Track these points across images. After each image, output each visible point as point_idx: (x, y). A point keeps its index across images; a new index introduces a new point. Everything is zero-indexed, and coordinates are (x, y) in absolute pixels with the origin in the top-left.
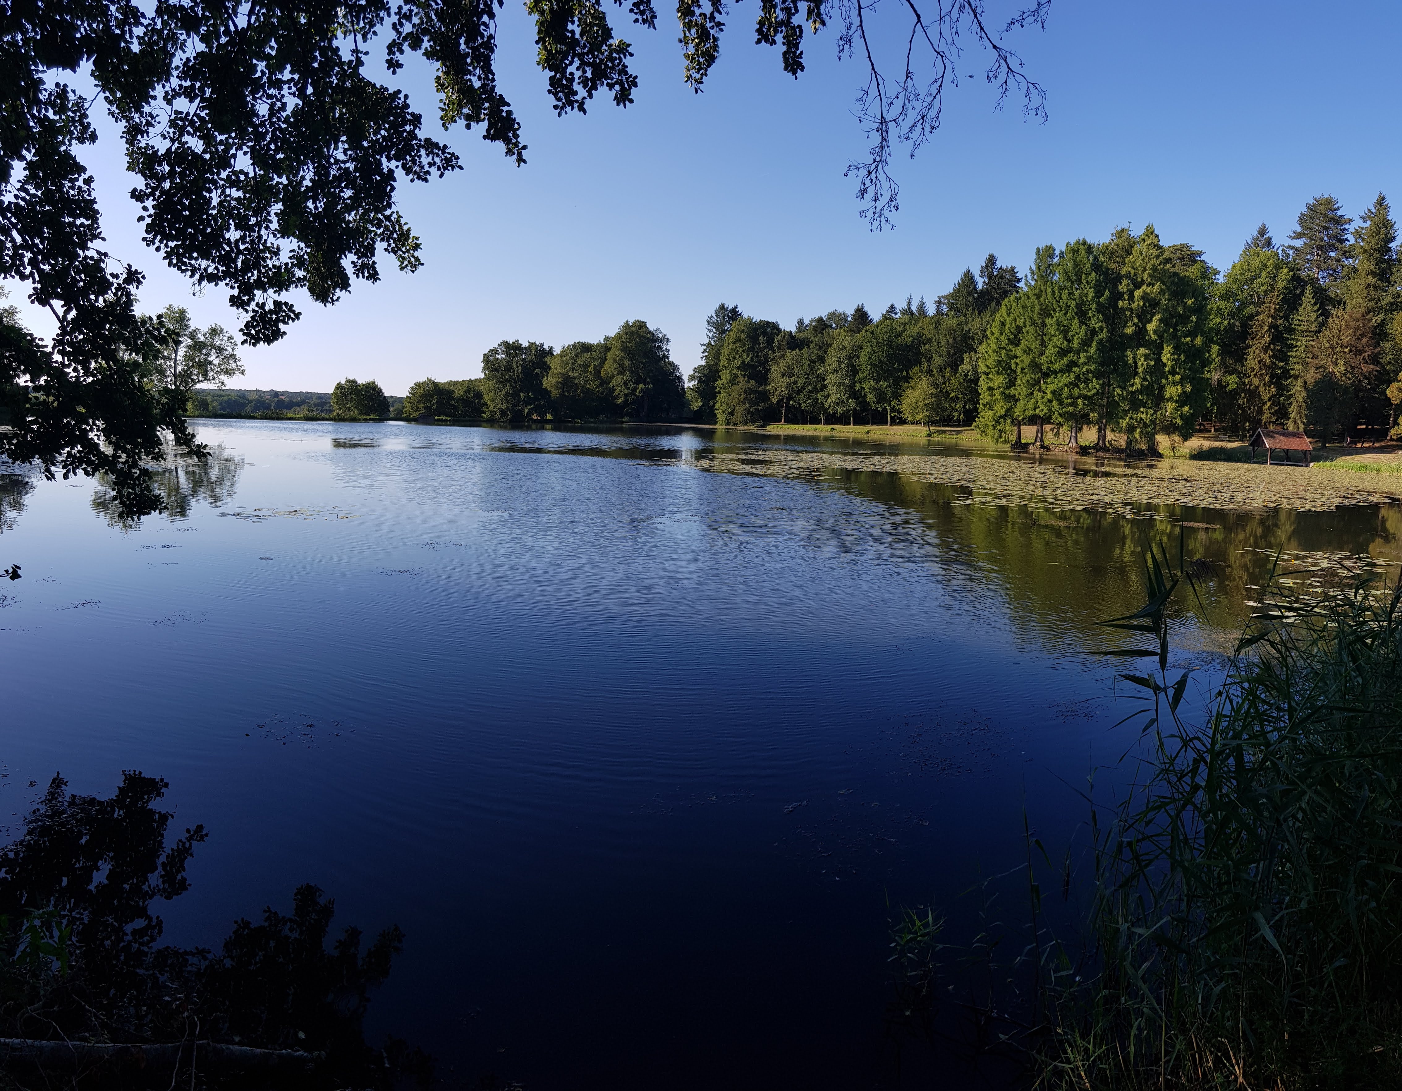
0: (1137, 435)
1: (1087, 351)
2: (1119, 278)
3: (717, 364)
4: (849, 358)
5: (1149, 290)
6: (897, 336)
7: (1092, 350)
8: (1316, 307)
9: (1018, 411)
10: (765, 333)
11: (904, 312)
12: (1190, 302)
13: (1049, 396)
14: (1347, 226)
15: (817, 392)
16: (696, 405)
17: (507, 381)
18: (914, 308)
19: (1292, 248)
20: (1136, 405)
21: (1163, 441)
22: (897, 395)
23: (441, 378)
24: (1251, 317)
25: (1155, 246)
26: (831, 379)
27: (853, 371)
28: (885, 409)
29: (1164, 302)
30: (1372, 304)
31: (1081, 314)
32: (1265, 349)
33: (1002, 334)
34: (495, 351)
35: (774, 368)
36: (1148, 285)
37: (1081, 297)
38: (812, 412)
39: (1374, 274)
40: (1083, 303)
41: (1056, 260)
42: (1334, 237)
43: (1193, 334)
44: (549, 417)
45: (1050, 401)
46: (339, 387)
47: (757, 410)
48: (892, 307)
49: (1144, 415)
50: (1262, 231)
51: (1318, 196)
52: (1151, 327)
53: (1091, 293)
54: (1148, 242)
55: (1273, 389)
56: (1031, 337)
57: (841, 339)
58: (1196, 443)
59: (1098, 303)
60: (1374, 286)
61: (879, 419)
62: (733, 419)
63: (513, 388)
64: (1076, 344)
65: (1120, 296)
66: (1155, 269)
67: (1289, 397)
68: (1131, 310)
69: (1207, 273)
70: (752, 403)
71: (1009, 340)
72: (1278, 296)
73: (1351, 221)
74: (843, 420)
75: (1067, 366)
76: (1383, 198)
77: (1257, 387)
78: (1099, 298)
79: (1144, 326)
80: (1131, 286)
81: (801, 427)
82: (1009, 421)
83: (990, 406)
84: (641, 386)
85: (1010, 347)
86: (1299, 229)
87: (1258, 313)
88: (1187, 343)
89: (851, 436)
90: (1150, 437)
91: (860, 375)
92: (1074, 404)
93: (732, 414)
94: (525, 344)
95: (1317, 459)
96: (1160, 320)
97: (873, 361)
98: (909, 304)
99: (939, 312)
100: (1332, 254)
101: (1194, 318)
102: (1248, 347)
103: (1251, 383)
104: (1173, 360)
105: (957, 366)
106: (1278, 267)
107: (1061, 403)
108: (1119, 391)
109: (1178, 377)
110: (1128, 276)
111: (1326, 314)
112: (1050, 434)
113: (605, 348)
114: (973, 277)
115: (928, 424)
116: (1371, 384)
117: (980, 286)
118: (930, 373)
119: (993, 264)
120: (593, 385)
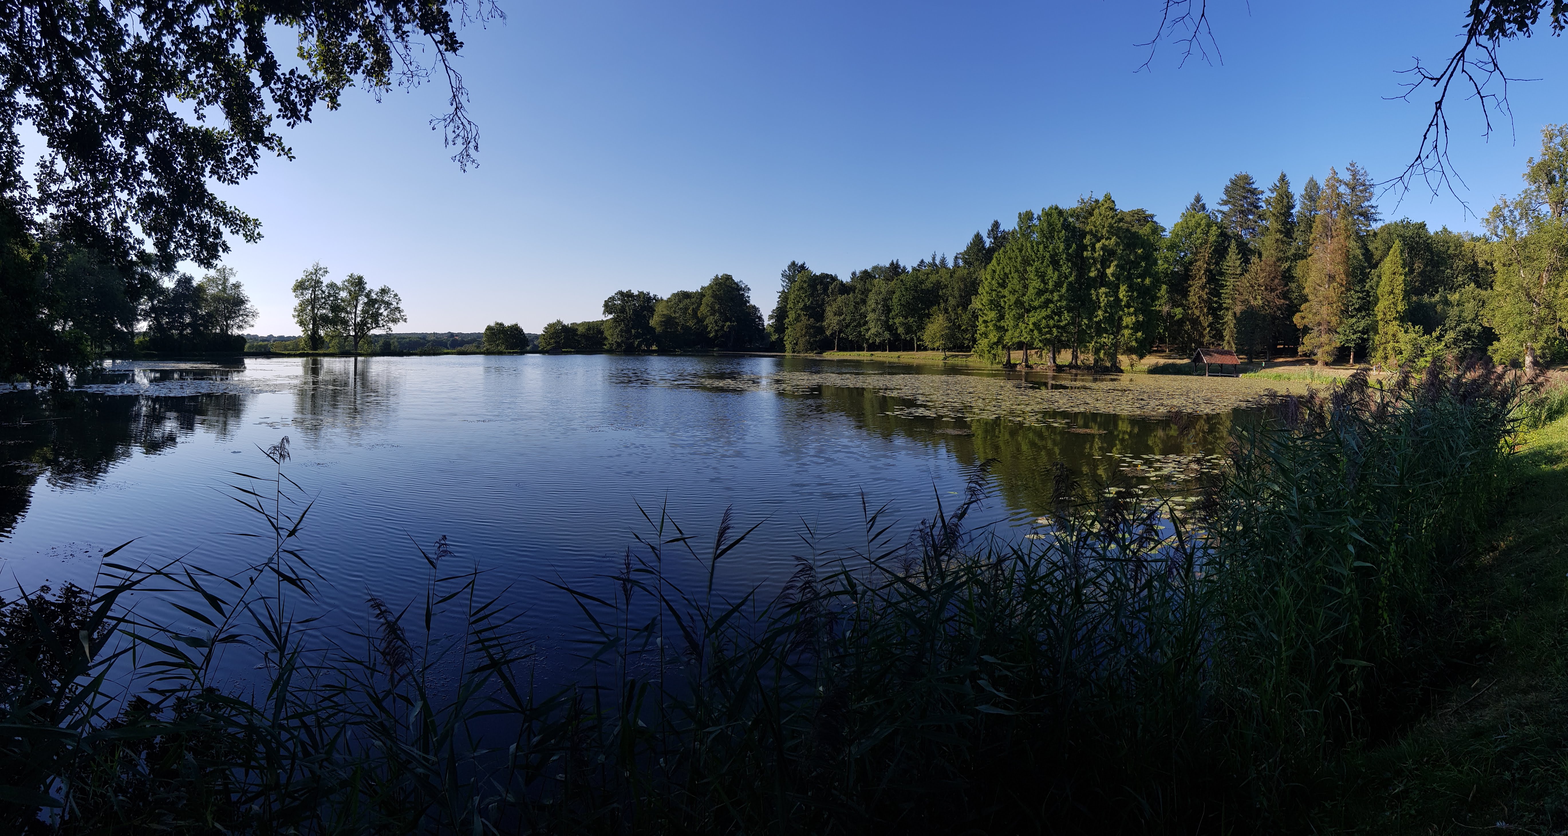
0: (1102, 355)
1: (1059, 291)
2: (1083, 234)
3: (786, 306)
4: (885, 300)
5: (1107, 243)
6: (921, 283)
7: (1064, 290)
8: (1239, 256)
9: (1007, 339)
10: (821, 283)
11: (930, 265)
12: (1139, 251)
13: (1031, 326)
14: (1260, 196)
15: (861, 326)
16: (774, 337)
17: (621, 320)
18: (937, 262)
19: (1221, 212)
20: (1100, 332)
21: (1124, 360)
22: (921, 328)
23: (567, 321)
24: (1191, 263)
25: (1111, 209)
26: (871, 316)
27: (887, 310)
28: (912, 339)
29: (1119, 251)
30: (1281, 254)
31: (1055, 263)
32: (1203, 288)
33: (993, 279)
34: (613, 298)
35: (828, 308)
36: (1106, 239)
37: (1053, 249)
38: (857, 342)
39: (1281, 232)
40: (1056, 254)
41: (1036, 222)
42: (1252, 204)
43: (1143, 276)
44: (654, 348)
45: (1032, 331)
46: (489, 328)
47: (815, 341)
48: (922, 261)
49: (1106, 339)
50: (1198, 199)
51: (1238, 173)
52: (1109, 271)
53: (1062, 247)
54: (1106, 206)
55: (1211, 318)
56: (1015, 281)
57: (880, 285)
58: (1151, 360)
59: (1068, 254)
60: (1282, 242)
61: (908, 346)
62: (797, 348)
63: (626, 326)
64: (1051, 285)
65: (1085, 248)
66: (1111, 226)
67: (1223, 324)
68: (1093, 258)
69: (1157, 230)
70: (811, 336)
71: (998, 283)
72: (1210, 247)
73: (1263, 192)
74: (881, 347)
75: (1044, 303)
76: (1285, 176)
77: (1199, 317)
78: (1068, 250)
79: (1104, 270)
80: (1094, 240)
81: (848, 353)
82: (1000, 347)
83: (985, 335)
84: (728, 323)
85: (1000, 289)
86: (1225, 198)
87: (1196, 261)
88: (1138, 283)
89: (887, 360)
90: (1113, 357)
91: (893, 313)
92: (1050, 332)
93: (796, 344)
94: (636, 293)
95: (1245, 371)
96: (1117, 266)
97: (903, 302)
98: (934, 259)
99: (956, 264)
100: (1251, 217)
101: (1143, 264)
102: (1191, 286)
103: (1193, 313)
104: (1128, 296)
105: (968, 305)
106: (1209, 226)
107: (1040, 331)
108: (1086, 321)
109: (1132, 310)
110: (1091, 232)
111: (1247, 261)
112: (1035, 356)
113: (701, 295)
114: (982, 238)
115: (944, 350)
116: (1282, 314)
117: (987, 245)
118: (946, 311)
119: (998, 228)
120: (691, 323)
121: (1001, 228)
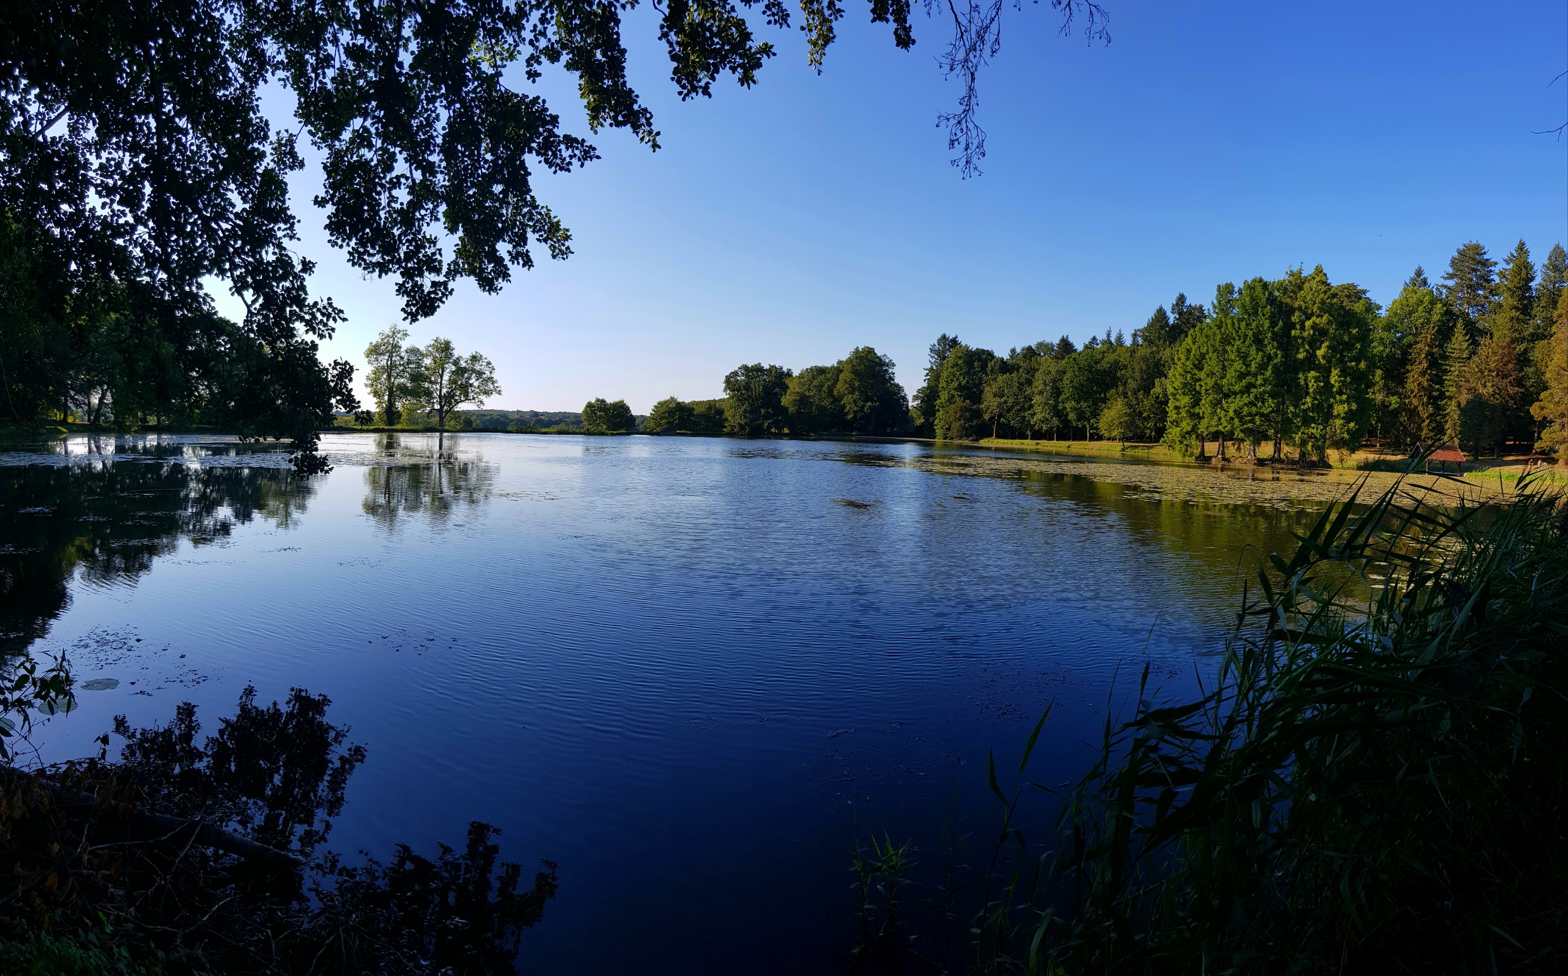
0: (1309, 448)
1: (1263, 374)
2: (1291, 311)
3: (937, 386)
4: (1054, 381)
5: (1318, 321)
6: (1096, 363)
7: (1268, 373)
8: (1467, 337)
9: (1202, 428)
10: (979, 359)
11: (1104, 342)
12: (1354, 331)
13: (1231, 414)
14: (1492, 268)
15: (1025, 411)
16: (920, 421)
17: (745, 399)
18: (1113, 339)
19: (1445, 287)
20: (1307, 421)
21: (1333, 455)
22: (1096, 414)
23: (683, 399)
24: (1410, 346)
25: (1323, 283)
26: (1037, 399)
27: (1057, 392)
28: (1084, 426)
29: (1332, 331)
30: (1516, 335)
31: (1258, 341)
32: (1423, 373)
33: (1188, 359)
34: (735, 374)
35: (987, 389)
36: (1317, 317)
37: (1257, 327)
38: (1020, 428)
39: (1517, 308)
40: (1260, 332)
41: (1236, 295)
42: (1482, 277)
43: (1357, 359)
44: (786, 430)
45: (1232, 419)
46: (589, 406)
47: (971, 426)
48: (1094, 339)
49: (1315, 430)
50: (1419, 273)
51: (1467, 242)
52: (1320, 353)
53: (1267, 324)
54: (1318, 279)
55: (1431, 409)
56: (1213, 362)
57: (1046, 363)
58: (1361, 456)
59: (1273, 333)
60: (1518, 319)
61: (1079, 435)
62: (950, 434)
63: (751, 405)
64: (1253, 367)
65: (1293, 326)
66: (1323, 302)
67: (1445, 416)
68: (1303, 338)
69: (1371, 307)
70: (967, 420)
71: (1194, 365)
72: (1434, 328)
73: (1496, 263)
74: (1047, 436)
75: (1246, 387)
76: (1523, 244)
77: (1417, 407)
78: (1274, 327)
79: (1314, 352)
80: (1303, 317)
81: (1010, 441)
82: (1194, 436)
83: (1177, 423)
84: (869, 404)
85: (1195, 371)
86: (1451, 271)
87: (1416, 343)
88: (1352, 367)
89: (1055, 449)
90: (1321, 450)
91: (1063, 396)
92: (1252, 421)
93: (949, 429)
94: (766, 367)
95: (1470, 470)
96: (1328, 347)
97: (1075, 384)
98: (1109, 335)
99: (1135, 342)
100: (1481, 292)
101: (1358, 346)
102: (1409, 371)
103: (1411, 403)
104: (1341, 381)
105: (1150, 390)
106: (1433, 303)
107: (1241, 419)
108: (1292, 409)
109: (1344, 397)
110: (1300, 309)
111: (1475, 343)
112: (1231, 448)
113: (838, 370)
114: (1165, 313)
115: (1124, 438)
116: (1515, 404)
117: (1171, 321)
118: (1125, 395)
119: (1183, 302)
120: (826, 403)
121: (1187, 303)
